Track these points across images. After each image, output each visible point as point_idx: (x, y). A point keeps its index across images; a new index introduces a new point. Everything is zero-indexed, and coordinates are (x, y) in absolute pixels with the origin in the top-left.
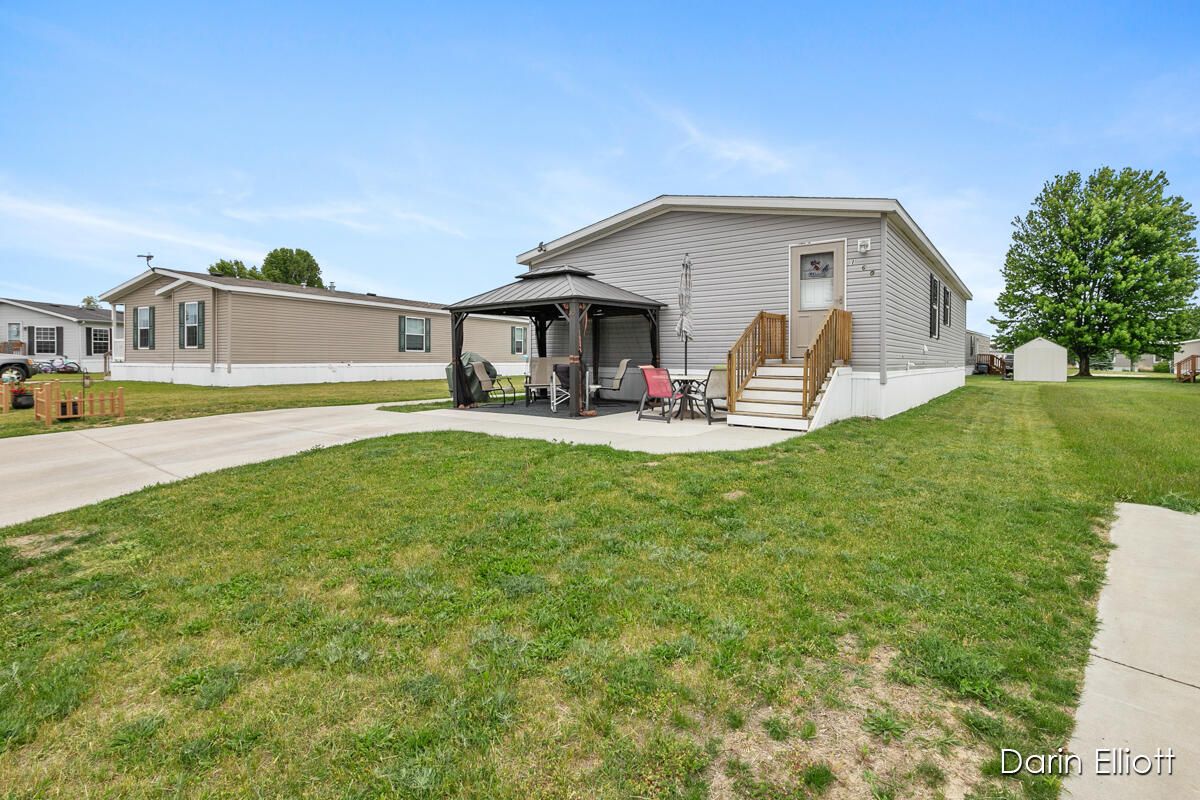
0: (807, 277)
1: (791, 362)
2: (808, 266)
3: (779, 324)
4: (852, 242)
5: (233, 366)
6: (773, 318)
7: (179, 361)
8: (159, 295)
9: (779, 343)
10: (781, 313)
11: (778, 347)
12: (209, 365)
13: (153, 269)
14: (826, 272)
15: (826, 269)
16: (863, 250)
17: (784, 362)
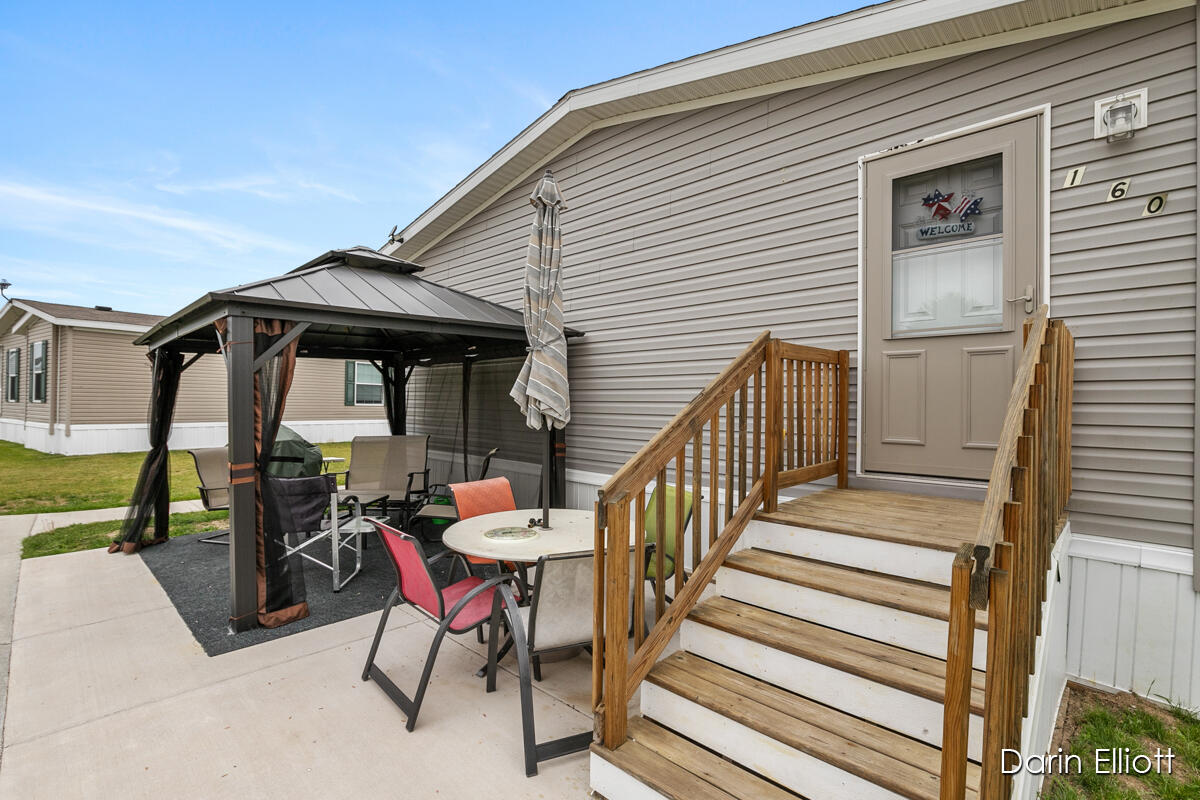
0: (913, 241)
1: (863, 487)
2: (917, 211)
3: (828, 377)
4: (1069, 113)
5: (73, 427)
6: (808, 359)
7: (34, 420)
8: (15, 333)
9: (827, 427)
10: (834, 345)
11: (827, 440)
12: (47, 426)
13: (10, 301)
14: (974, 220)
15: (974, 210)
16: (1121, 125)
17: (843, 484)
